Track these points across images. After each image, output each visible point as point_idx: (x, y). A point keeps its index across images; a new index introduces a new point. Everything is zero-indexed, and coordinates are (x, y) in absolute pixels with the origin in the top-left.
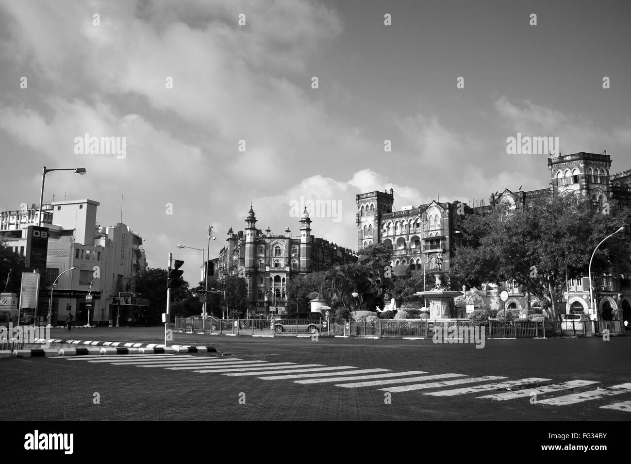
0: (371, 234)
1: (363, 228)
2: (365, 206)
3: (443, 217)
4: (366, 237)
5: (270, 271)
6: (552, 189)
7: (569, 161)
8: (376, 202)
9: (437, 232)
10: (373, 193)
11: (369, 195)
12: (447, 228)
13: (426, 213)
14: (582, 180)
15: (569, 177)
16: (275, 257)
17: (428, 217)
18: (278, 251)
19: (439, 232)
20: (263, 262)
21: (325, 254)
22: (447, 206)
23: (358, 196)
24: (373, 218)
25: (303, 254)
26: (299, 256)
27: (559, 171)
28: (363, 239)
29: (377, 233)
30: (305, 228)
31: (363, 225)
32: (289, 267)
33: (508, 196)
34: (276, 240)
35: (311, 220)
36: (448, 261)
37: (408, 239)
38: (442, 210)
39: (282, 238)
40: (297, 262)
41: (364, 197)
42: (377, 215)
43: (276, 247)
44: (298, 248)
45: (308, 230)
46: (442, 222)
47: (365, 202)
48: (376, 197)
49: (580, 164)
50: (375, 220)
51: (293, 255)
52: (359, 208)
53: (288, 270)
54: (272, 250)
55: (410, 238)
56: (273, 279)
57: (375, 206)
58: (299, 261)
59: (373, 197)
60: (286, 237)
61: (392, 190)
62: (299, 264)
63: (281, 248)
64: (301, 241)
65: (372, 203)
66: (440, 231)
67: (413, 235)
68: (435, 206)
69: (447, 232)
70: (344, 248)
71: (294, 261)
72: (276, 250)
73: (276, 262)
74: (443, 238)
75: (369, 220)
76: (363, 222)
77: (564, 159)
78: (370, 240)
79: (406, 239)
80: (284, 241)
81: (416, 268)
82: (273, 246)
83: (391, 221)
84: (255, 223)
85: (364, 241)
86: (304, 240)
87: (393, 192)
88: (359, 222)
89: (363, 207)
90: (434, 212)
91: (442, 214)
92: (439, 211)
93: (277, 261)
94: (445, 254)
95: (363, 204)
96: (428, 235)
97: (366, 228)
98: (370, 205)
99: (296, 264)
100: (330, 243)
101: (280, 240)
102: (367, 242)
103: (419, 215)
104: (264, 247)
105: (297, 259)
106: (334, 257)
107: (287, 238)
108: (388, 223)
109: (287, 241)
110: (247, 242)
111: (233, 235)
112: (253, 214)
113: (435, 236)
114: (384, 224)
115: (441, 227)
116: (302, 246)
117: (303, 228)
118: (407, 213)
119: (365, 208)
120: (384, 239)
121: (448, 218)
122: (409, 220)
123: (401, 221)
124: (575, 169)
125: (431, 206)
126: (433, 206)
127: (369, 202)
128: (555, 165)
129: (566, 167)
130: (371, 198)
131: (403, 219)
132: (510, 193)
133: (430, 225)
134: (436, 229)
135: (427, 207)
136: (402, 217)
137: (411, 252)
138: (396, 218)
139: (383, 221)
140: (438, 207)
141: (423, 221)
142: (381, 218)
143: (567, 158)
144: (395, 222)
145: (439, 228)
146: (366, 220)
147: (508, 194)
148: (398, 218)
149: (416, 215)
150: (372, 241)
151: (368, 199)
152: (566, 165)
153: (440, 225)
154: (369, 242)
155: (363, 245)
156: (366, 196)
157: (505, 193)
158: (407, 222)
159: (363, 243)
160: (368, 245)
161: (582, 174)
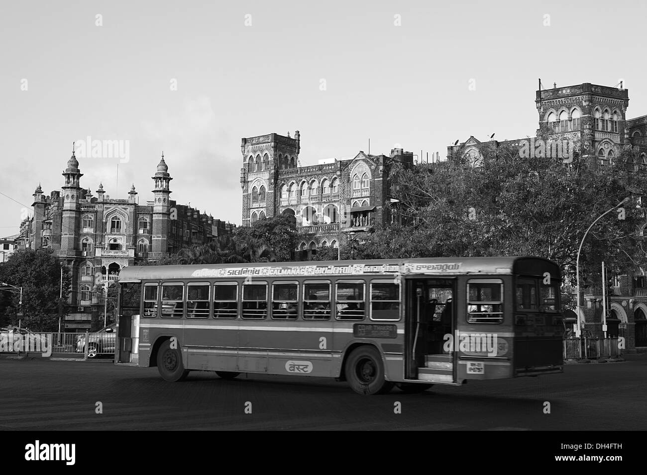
0: (263, 199)
1: (250, 191)
2: (254, 156)
3: (374, 176)
4: (255, 205)
5: (102, 257)
7: (568, 96)
8: (272, 152)
9: (364, 199)
10: (267, 136)
11: (261, 139)
12: (379, 194)
13: (348, 170)
14: (585, 126)
15: (566, 121)
16: (111, 234)
17: (351, 175)
18: (116, 225)
19: (368, 200)
20: (91, 241)
21: (193, 231)
22: (381, 161)
23: (245, 141)
24: (267, 176)
25: (157, 230)
26: (150, 232)
27: (551, 111)
28: (250, 209)
29: (273, 200)
30: (161, 189)
31: (251, 186)
32: (133, 251)
33: (474, 148)
34: (113, 207)
35: (171, 176)
37: (320, 210)
38: (373, 167)
39: (122, 203)
40: (147, 242)
41: (254, 142)
42: (273, 171)
43: (113, 218)
44: (148, 220)
45: (167, 192)
46: (373, 184)
47: (255, 151)
48: (273, 144)
49: (583, 102)
50: (270, 179)
51: (141, 231)
52: (245, 160)
53: (133, 256)
54: (106, 223)
55: (323, 209)
56: (107, 268)
57: (271, 158)
58: (151, 242)
59: (268, 142)
60: (130, 202)
61: (297, 132)
62: (151, 247)
63: (121, 219)
64: (155, 208)
65: (267, 152)
66: (369, 199)
67: (328, 204)
68: (363, 160)
69: (379, 200)
70: (225, 222)
71: (143, 241)
72: (113, 222)
73: (112, 242)
74: (373, 209)
75: (262, 180)
77: (560, 92)
78: (262, 209)
79: (316, 209)
80: (125, 209)
82: (107, 217)
83: (294, 181)
84: (78, 178)
85: (252, 211)
86: (159, 208)
87: (299, 135)
88: (245, 182)
89: (251, 158)
91: (374, 172)
92: (368, 167)
93: (115, 241)
95: (252, 154)
96: (350, 204)
97: (255, 190)
98: (262, 155)
99: (145, 246)
100: (201, 213)
101: (119, 206)
102: (257, 212)
103: (338, 173)
104: (93, 219)
105: (147, 237)
106: (208, 236)
107: (132, 204)
108: (289, 184)
109: (131, 209)
110: (64, 209)
111: (43, 197)
112: (77, 164)
113: (360, 206)
114: (284, 184)
115: (371, 192)
116: (155, 217)
117: (157, 189)
118: (320, 170)
119: (255, 160)
120: (284, 210)
121: (381, 179)
122: (322, 180)
123: (310, 182)
124: (575, 109)
125: (356, 160)
126: (360, 160)
127: (262, 151)
128: (546, 101)
129: (562, 106)
130: (264, 145)
131: (313, 179)
132: (476, 143)
133: (354, 189)
134: (363, 196)
135: (350, 161)
136: (311, 175)
137: (325, 230)
138: (302, 176)
139: (282, 181)
140: (367, 162)
141: (343, 182)
142: (279, 176)
143: (564, 92)
144: (301, 183)
145: (367, 194)
146: (256, 179)
147: (474, 144)
148: (305, 177)
149: (334, 172)
150: (265, 212)
151: (259, 145)
152: (562, 102)
153: (369, 190)
154: (259, 213)
155: (251, 217)
156: (257, 140)
157: (469, 143)
158: (319, 183)
159: (251, 214)
160: (258, 217)
161: (585, 117)
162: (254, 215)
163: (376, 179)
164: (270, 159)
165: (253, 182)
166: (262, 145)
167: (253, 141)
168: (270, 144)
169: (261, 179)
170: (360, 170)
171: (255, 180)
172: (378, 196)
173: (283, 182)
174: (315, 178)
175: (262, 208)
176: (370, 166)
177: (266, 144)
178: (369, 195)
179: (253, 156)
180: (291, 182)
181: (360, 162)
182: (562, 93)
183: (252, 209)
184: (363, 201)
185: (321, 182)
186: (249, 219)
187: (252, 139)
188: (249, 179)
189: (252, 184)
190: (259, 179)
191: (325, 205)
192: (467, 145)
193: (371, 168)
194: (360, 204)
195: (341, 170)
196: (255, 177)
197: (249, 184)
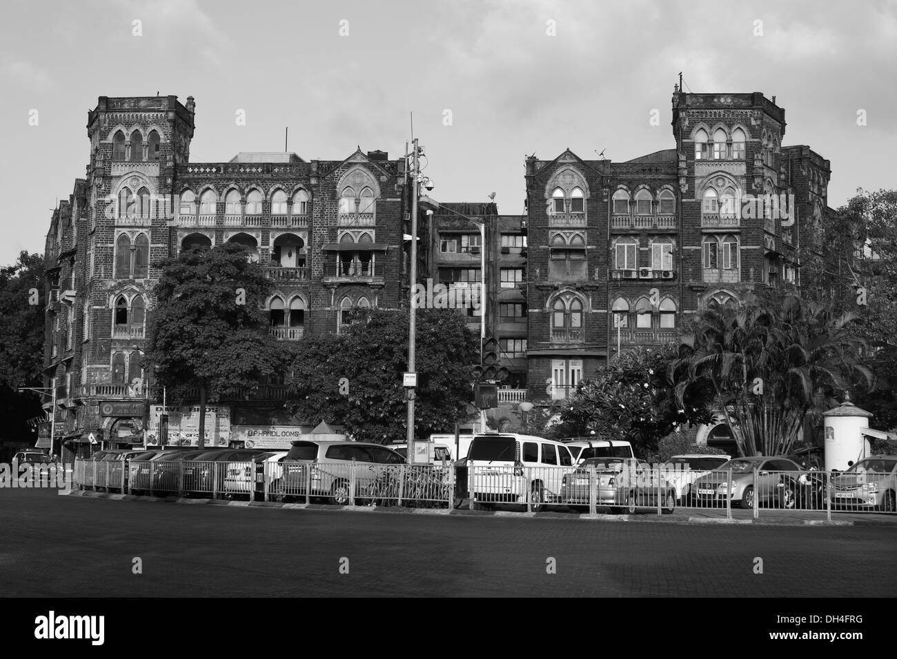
1: (115, 195)
2: (127, 133)
3: (384, 193)
4: (124, 222)
6: (682, 165)
7: (727, 108)
8: (169, 130)
9: (364, 231)
10: (158, 100)
11: (143, 104)
12: (393, 224)
13: (333, 178)
14: (756, 157)
17: (340, 188)
19: (373, 234)
22: (401, 169)
23: (105, 101)
24: (154, 171)
27: (701, 126)
28: (115, 227)
31: (116, 186)
33: (571, 168)
37: (266, 242)
38: (384, 178)
41: (126, 106)
42: (170, 164)
46: (381, 207)
47: (128, 124)
48: (171, 115)
49: (752, 119)
50: (161, 177)
52: (105, 136)
55: (272, 241)
57: (165, 139)
59: (159, 111)
61: (191, 99)
65: (156, 128)
66: (374, 231)
67: (285, 233)
68: (364, 165)
69: (394, 235)
75: (143, 177)
76: (119, 177)
77: (716, 100)
78: (144, 231)
79: (259, 240)
81: (287, 320)
83: (211, 186)
85: (118, 231)
87: (193, 105)
88: (104, 176)
89: (119, 136)
91: (385, 187)
92: (372, 177)
94: (385, 293)
95: (121, 127)
96: (335, 238)
97: (125, 194)
98: (145, 132)
102: (129, 235)
103: (313, 181)
108: (200, 191)
113: (356, 241)
114: (187, 189)
115: (378, 220)
118: (268, 172)
119: (128, 139)
120: (186, 234)
121: (399, 200)
122: (272, 190)
123: (247, 190)
124: (739, 128)
125: (350, 164)
126: (357, 163)
127: (145, 125)
128: (694, 111)
129: (719, 120)
130: (151, 114)
131: (254, 186)
132: (575, 161)
133: (343, 211)
134: (361, 225)
135: (336, 164)
136: (249, 180)
137: (277, 276)
138: (230, 179)
139: (184, 183)
140: (372, 169)
141: (322, 199)
142: (178, 174)
143: (723, 100)
144: (225, 191)
145: (371, 222)
146: (130, 175)
147: (572, 161)
148: (237, 181)
149: (298, 179)
150: (149, 236)
151: (139, 114)
152: (720, 115)
153: (375, 215)
154: (135, 237)
155: (115, 242)
156: (132, 104)
157: (564, 158)
158: (266, 195)
159: (116, 237)
160: (132, 243)
161: (754, 142)
162: (123, 238)
163: (388, 200)
164: (162, 141)
165: (122, 179)
166: (147, 114)
167: (122, 104)
168: (163, 114)
169: (141, 176)
170: (358, 180)
171: (126, 177)
172: (392, 228)
173: (186, 185)
174: (258, 185)
175: (142, 227)
176: (378, 176)
177: (155, 114)
178: (374, 225)
179: (125, 131)
180: (204, 187)
181: (357, 167)
182: (719, 101)
183: (118, 227)
184: (362, 234)
185: (270, 193)
186: (112, 245)
187: (122, 100)
188: (113, 173)
189: (120, 183)
190: (136, 174)
191: (278, 235)
192: (561, 161)
193: (378, 180)
194: (354, 238)
195: (318, 177)
196: (127, 169)
197: (113, 181)
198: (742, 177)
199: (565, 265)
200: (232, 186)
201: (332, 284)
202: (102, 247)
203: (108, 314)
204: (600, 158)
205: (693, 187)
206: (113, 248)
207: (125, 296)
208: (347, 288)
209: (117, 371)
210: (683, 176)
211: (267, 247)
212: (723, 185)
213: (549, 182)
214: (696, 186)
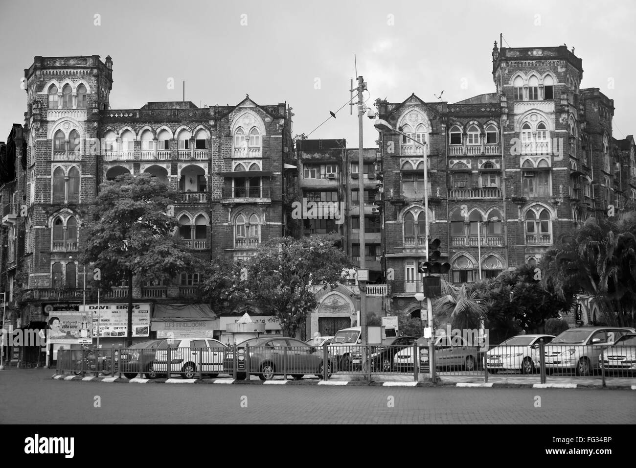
0: (75, 150)
2: (60, 86)
3: (268, 132)
4: (59, 157)
6: (503, 105)
7: (539, 59)
8: (94, 84)
9: (253, 161)
10: (84, 59)
11: (72, 62)
12: (276, 156)
13: (228, 120)
14: (562, 97)
15: (536, 89)
17: (233, 128)
19: (260, 164)
23: (40, 60)
24: (82, 116)
27: (518, 74)
28: (51, 162)
33: (416, 109)
36: (280, 224)
37: (174, 171)
38: (268, 119)
41: (57, 64)
42: (95, 111)
46: (267, 142)
47: (60, 78)
48: (95, 71)
49: (559, 67)
50: (88, 121)
52: (41, 88)
55: (179, 171)
57: (90, 90)
59: (85, 68)
61: (109, 59)
65: (83, 81)
66: (261, 162)
67: (189, 164)
68: (251, 108)
69: (277, 164)
74: (267, 176)
75: (72, 121)
76: (54, 122)
77: (529, 53)
78: (74, 165)
79: (169, 171)
81: (193, 233)
83: (130, 128)
85: (54, 165)
87: (111, 63)
88: (41, 121)
90: (247, 121)
91: (269, 127)
92: (259, 119)
94: (271, 210)
95: (54, 81)
96: (231, 167)
97: (59, 135)
98: (74, 85)
102: (63, 168)
103: (212, 123)
108: (120, 131)
113: (247, 170)
114: (111, 131)
115: (264, 152)
119: (60, 90)
120: (111, 167)
121: (281, 136)
122: (178, 130)
123: (158, 131)
124: (548, 75)
125: (241, 108)
126: (246, 108)
127: (74, 80)
128: (513, 62)
129: (532, 69)
130: (79, 71)
132: (420, 103)
133: (236, 147)
134: (251, 157)
135: (231, 109)
138: (144, 122)
140: (258, 112)
141: (219, 137)
143: (535, 53)
144: (141, 132)
145: (259, 154)
146: (63, 120)
147: (415, 103)
148: (150, 124)
149: (199, 122)
150: (79, 169)
151: (69, 70)
152: (532, 65)
153: (261, 149)
154: (68, 170)
155: (52, 174)
156: (63, 63)
157: (410, 101)
158: (174, 134)
159: (53, 170)
160: (67, 175)
161: (560, 85)
162: (58, 170)
163: (272, 136)
164: (88, 92)
165: (57, 124)
166: (75, 71)
167: (55, 62)
168: (89, 71)
171: (59, 121)
172: (275, 158)
173: (109, 128)
174: (167, 127)
175: (74, 162)
176: (263, 118)
177: (82, 71)
178: (261, 157)
179: (57, 85)
180: (124, 129)
181: (247, 111)
182: (532, 54)
183: (54, 162)
184: (252, 164)
185: (177, 133)
186: (50, 177)
187: (54, 59)
188: (49, 119)
189: (54, 126)
190: (68, 119)
191: (184, 165)
192: (408, 104)
193: (264, 121)
194: (245, 167)
195: (216, 120)
196: (60, 115)
197: (49, 125)
198: (551, 113)
199: (413, 186)
200: (146, 127)
201: (229, 204)
202: (41, 179)
203: (47, 232)
204: (439, 101)
205: (513, 122)
206: (50, 179)
207: (62, 217)
208: (241, 208)
209: (56, 278)
210: (505, 114)
211: (176, 176)
212: (536, 120)
213: (399, 120)
214: (516, 121)
